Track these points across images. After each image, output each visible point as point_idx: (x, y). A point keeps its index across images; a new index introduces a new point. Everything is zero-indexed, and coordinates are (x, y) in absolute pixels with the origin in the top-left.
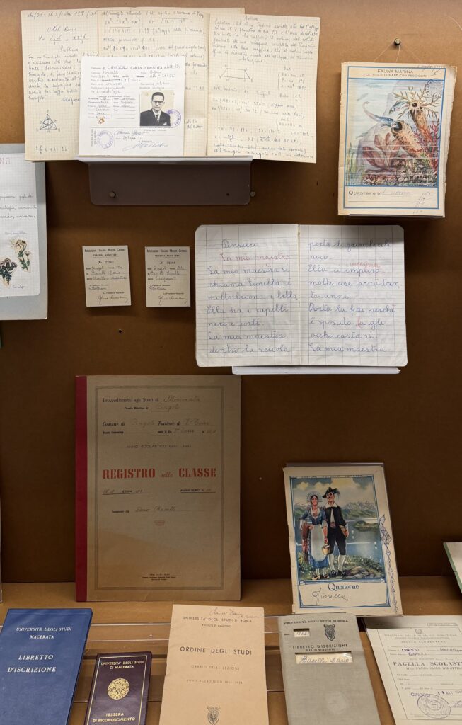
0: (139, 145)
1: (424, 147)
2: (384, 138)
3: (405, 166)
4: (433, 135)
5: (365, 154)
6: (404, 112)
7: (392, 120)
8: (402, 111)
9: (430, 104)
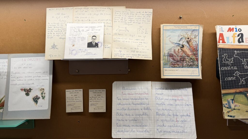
0: (87, 54)
1: (192, 54)
2: (177, 50)
3: (186, 60)
4: (195, 49)
5: (170, 56)
6: (184, 41)
7: (180, 44)
8: (183, 41)
9: (194, 38)
